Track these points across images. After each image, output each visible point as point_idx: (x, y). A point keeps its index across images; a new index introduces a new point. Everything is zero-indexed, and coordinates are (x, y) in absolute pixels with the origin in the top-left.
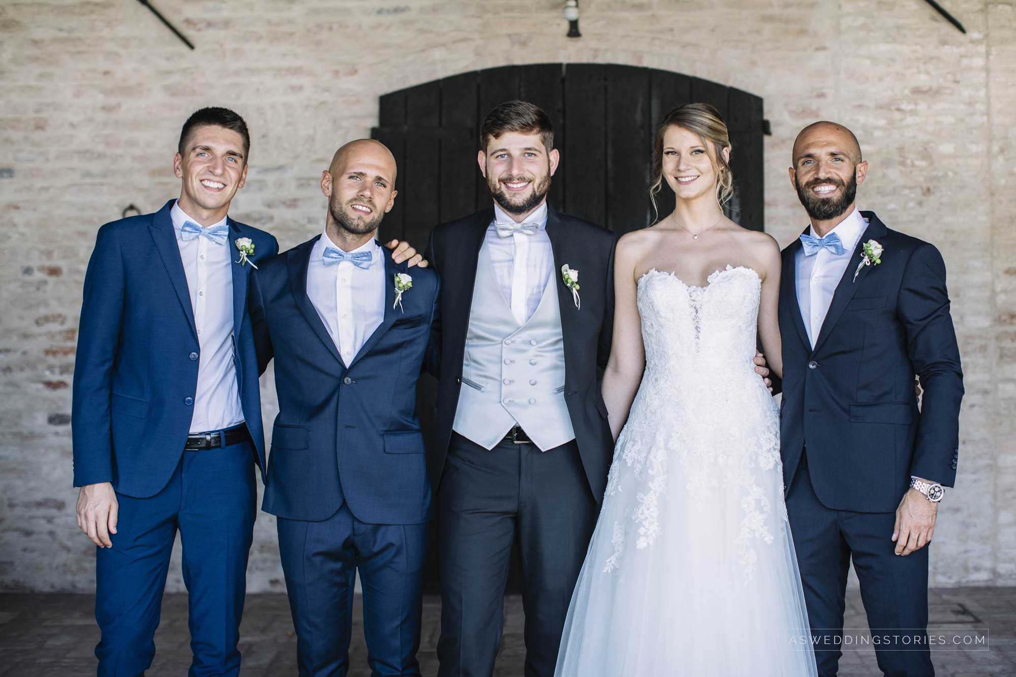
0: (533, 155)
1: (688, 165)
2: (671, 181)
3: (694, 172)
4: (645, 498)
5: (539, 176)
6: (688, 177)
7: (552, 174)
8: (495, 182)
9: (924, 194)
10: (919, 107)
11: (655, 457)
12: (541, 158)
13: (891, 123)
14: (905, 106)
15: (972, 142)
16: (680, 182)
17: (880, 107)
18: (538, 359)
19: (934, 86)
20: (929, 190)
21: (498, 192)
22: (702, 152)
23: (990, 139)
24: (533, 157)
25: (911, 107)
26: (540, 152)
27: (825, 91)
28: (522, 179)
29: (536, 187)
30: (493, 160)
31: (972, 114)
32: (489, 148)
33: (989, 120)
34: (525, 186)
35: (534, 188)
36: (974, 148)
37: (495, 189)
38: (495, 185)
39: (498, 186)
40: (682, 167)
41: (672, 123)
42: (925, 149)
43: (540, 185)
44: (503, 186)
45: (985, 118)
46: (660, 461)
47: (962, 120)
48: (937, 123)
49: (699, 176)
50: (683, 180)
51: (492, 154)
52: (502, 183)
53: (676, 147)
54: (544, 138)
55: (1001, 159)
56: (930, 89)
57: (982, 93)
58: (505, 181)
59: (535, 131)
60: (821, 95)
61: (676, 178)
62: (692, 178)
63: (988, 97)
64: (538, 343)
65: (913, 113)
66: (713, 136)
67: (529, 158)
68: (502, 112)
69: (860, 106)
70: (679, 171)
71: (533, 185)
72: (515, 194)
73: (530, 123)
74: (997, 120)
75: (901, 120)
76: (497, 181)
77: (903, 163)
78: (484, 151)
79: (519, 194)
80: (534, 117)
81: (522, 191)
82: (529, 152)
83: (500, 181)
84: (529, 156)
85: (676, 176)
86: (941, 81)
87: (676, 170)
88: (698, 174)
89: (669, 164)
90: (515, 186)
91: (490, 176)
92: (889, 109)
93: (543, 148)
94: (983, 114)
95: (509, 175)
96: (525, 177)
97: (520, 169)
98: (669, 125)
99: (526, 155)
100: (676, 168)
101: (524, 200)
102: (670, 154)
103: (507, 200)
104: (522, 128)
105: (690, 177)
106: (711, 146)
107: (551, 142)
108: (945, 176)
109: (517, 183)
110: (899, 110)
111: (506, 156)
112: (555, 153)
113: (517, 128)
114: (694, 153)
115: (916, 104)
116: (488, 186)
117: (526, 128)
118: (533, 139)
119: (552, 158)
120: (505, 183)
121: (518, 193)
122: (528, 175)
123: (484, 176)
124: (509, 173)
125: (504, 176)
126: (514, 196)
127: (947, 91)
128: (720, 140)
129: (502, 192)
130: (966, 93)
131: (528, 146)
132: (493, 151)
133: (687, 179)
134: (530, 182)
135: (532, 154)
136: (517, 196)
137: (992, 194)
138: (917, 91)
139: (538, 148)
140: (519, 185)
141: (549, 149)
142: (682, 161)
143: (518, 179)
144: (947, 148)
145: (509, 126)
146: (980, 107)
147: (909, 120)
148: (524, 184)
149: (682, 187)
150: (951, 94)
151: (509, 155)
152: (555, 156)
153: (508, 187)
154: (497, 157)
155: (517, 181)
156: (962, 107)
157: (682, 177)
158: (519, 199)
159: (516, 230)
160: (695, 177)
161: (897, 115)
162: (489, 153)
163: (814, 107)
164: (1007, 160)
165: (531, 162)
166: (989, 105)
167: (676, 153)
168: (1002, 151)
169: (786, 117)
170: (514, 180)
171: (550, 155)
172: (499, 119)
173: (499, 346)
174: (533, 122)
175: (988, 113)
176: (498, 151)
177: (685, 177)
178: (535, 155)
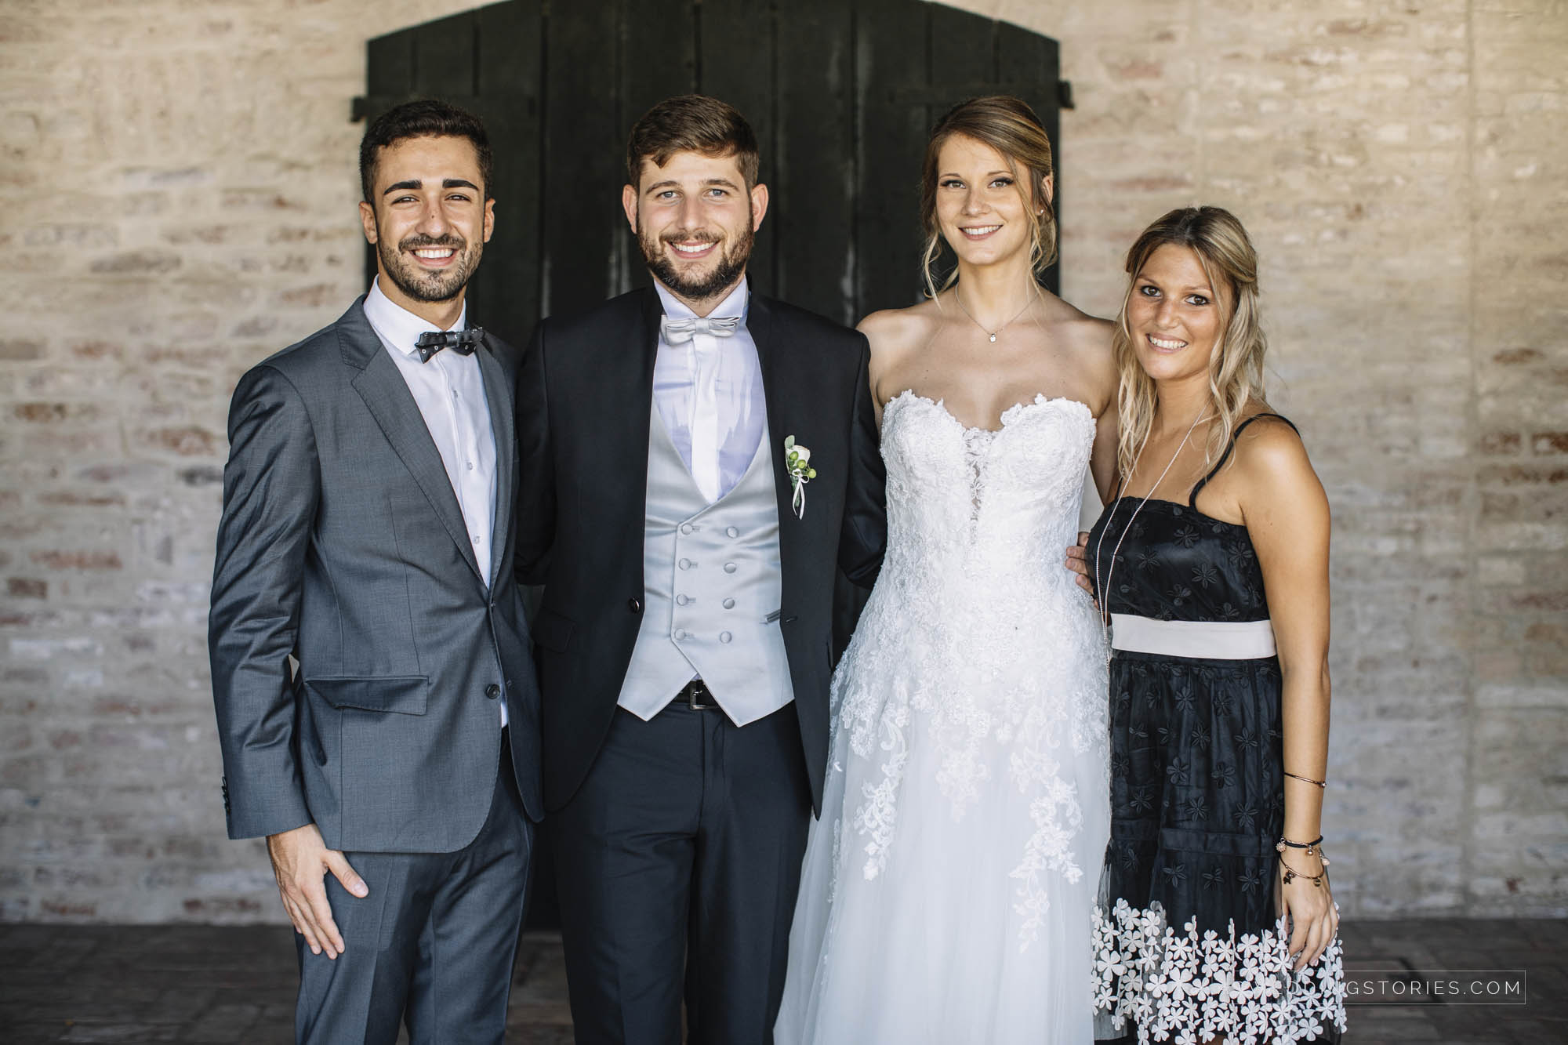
0: (723, 194)
1: (983, 206)
2: (953, 235)
3: (994, 219)
4: (876, 791)
5: (733, 232)
6: (984, 226)
7: (756, 228)
8: (654, 241)
9: (1351, 217)
10: (1344, 59)
11: (892, 720)
12: (737, 199)
13: (1293, 87)
14: (1316, 57)
15: (1439, 122)
16: (968, 236)
17: (1273, 58)
18: (740, 562)
19: (1372, 19)
20: (1359, 209)
21: (659, 259)
22: (1008, 182)
23: (1473, 117)
24: (721, 198)
25: (1329, 57)
26: (736, 188)
27: (1172, 28)
28: (703, 237)
29: (727, 252)
30: (650, 202)
31: (1440, 71)
32: (643, 179)
33: (1470, 82)
34: (708, 251)
35: (724, 253)
36: (1443, 134)
37: (654, 254)
38: (653, 246)
39: (658, 246)
40: (974, 209)
41: (956, 129)
42: (1354, 135)
43: (735, 247)
44: (668, 248)
45: (1463, 79)
46: (900, 726)
47: (1422, 83)
48: (1375, 87)
49: (1002, 226)
50: (975, 232)
51: (649, 192)
52: (665, 243)
53: (963, 172)
54: (744, 163)
55: (1491, 153)
56: (1364, 26)
57: (1459, 33)
58: (671, 240)
59: (729, 149)
60: (1166, 36)
61: (961, 229)
62: (991, 229)
63: (1470, 39)
64: (738, 533)
65: (1333, 68)
66: (1027, 155)
67: (716, 198)
68: (668, 115)
69: (1236, 56)
70: (968, 215)
71: (723, 248)
72: (692, 264)
73: (719, 135)
74: (1486, 81)
75: (1311, 82)
76: (657, 240)
77: (1313, 161)
78: (633, 186)
79: (698, 262)
80: (725, 125)
81: (703, 260)
82: (717, 187)
83: (662, 239)
84: (717, 195)
85: (962, 226)
86: (1385, 10)
87: (962, 214)
88: (1000, 221)
89: (949, 204)
90: (690, 249)
91: (645, 231)
92: (1289, 62)
93: (740, 181)
94: (1461, 71)
95: (680, 229)
96: (709, 234)
97: (701, 218)
98: (950, 134)
99: (711, 193)
100: (962, 210)
101: (706, 275)
102: (951, 185)
103: (674, 274)
104: (703, 144)
105: (986, 228)
106: (1023, 172)
107: (754, 169)
108: (1389, 184)
109: (694, 245)
110: (1307, 63)
111: (674, 195)
112: (762, 191)
113: (697, 145)
114: (994, 185)
115: (1338, 52)
116: (641, 248)
117: (711, 144)
118: (724, 166)
119: (755, 200)
120: (671, 244)
121: (696, 263)
122: (714, 230)
123: (634, 229)
124: (681, 227)
125: (671, 230)
126: (689, 266)
127: (1394, 29)
128: (1038, 163)
129: (665, 260)
130: (1430, 32)
131: (716, 177)
132: (651, 185)
133: (981, 231)
134: (717, 243)
135: (721, 191)
136: (693, 268)
137: (1474, 217)
138: (1340, 29)
139: (731, 181)
140: (698, 248)
141: (751, 183)
142: (974, 198)
143: (697, 238)
144: (1393, 133)
145: (680, 141)
146: (1456, 58)
147: (1326, 82)
148: (707, 246)
149: (972, 244)
150: (1403, 34)
151: (680, 193)
152: (761, 196)
153: (677, 252)
154: (659, 195)
155: (695, 241)
156: (1422, 57)
157: (973, 227)
158: (697, 275)
159: (700, 331)
160: (994, 228)
161: (1303, 73)
162: (643, 189)
163: (1152, 59)
164: (1503, 155)
165: (720, 206)
166: (1471, 54)
167: (961, 183)
168: (1493, 138)
169: (1102, 76)
170: (688, 239)
171: (752, 194)
172: (662, 127)
173: (672, 536)
174: (724, 134)
175: (1469, 70)
176: (660, 185)
177: (977, 227)
178: (727, 193)
